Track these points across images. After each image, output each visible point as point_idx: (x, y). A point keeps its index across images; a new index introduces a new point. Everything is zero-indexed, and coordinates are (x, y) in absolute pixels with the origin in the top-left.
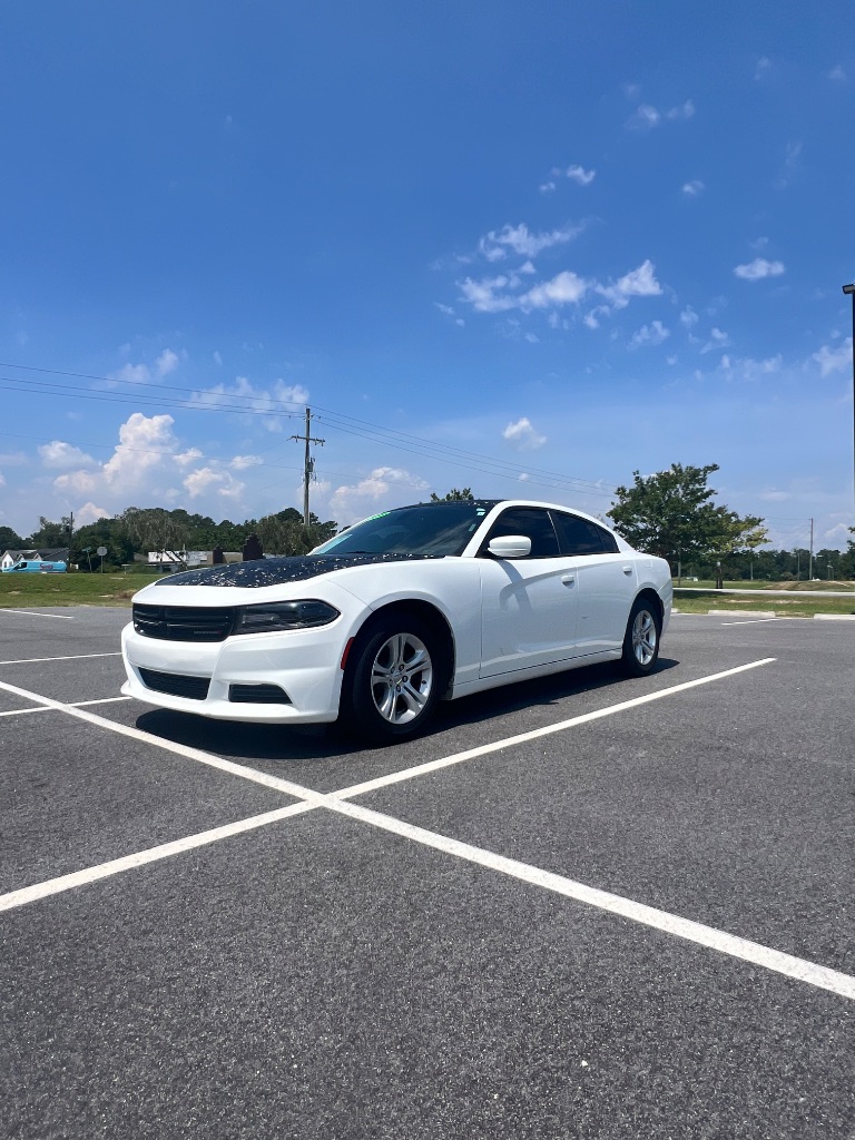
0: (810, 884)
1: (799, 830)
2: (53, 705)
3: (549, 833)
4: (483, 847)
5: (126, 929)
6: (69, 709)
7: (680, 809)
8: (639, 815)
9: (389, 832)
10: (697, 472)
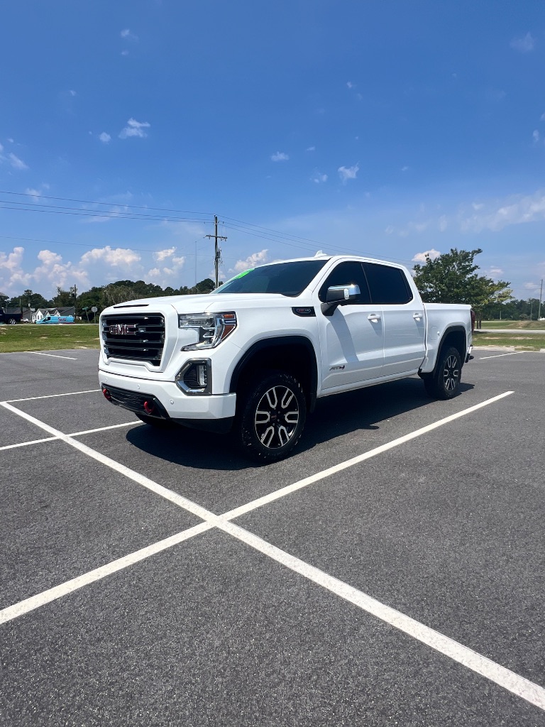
0: (529, 604)
1: (523, 553)
2: (58, 435)
3: (358, 553)
4: (315, 565)
5: (87, 637)
6: (67, 438)
7: (445, 530)
8: (418, 537)
9: (257, 551)
10: (468, 254)
